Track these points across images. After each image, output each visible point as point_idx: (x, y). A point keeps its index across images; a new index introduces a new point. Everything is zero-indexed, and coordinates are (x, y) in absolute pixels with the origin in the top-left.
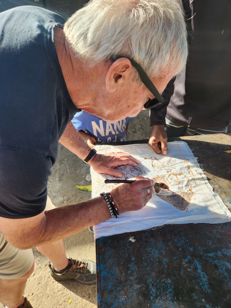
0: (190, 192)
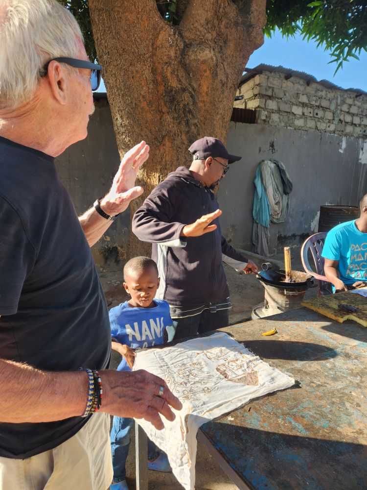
0: (253, 372)
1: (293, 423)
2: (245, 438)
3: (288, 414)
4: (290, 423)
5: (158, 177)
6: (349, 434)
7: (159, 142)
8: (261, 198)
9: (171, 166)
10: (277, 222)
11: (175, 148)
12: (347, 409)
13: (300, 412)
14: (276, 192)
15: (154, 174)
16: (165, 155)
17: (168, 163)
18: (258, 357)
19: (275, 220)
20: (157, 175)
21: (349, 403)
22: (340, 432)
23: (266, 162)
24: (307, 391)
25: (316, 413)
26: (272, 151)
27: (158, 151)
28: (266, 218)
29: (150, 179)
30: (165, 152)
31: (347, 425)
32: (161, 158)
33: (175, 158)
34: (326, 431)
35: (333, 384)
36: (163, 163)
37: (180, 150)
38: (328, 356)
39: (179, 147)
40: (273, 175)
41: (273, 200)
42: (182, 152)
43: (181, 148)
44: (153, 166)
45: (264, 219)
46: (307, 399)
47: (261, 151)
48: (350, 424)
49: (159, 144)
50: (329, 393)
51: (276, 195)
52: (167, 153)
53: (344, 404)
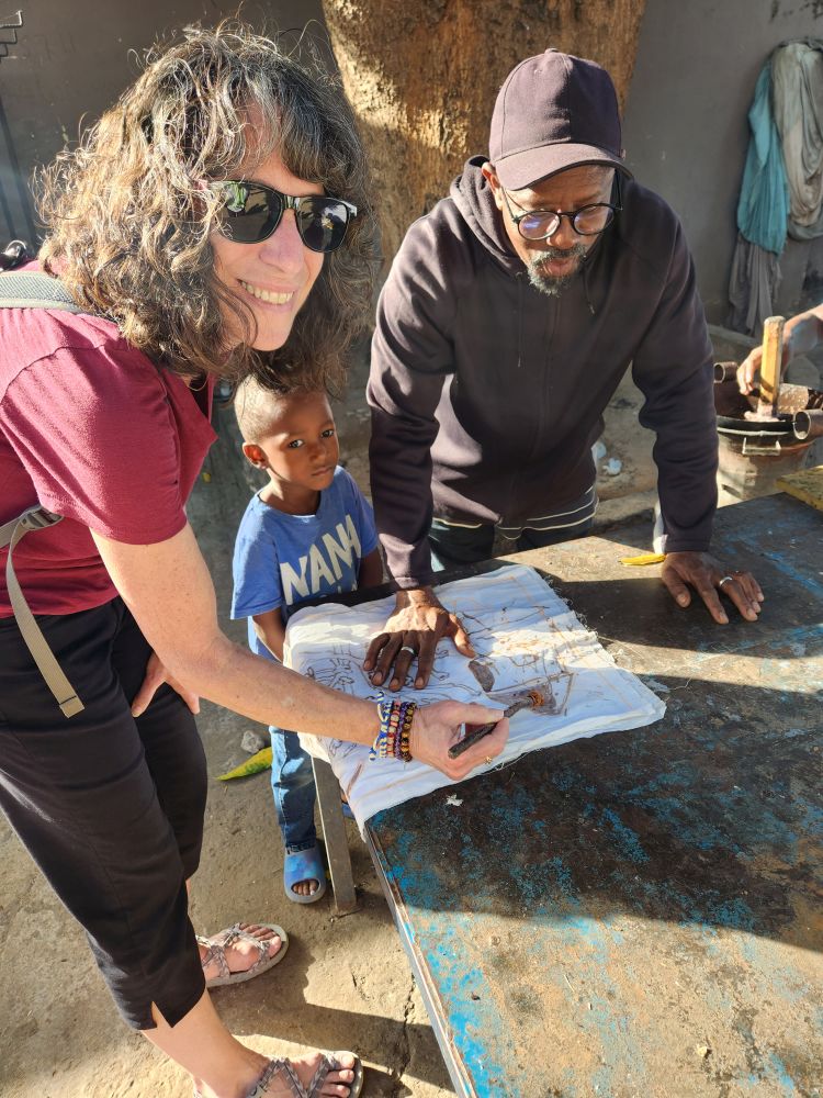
1: (617, 827)
2: (471, 858)
3: (614, 800)
4: (609, 825)
5: (438, 124)
6: (766, 875)
7: (439, 10)
8: (766, 166)
9: (473, 85)
10: (808, 237)
11: (482, 25)
12: (789, 800)
13: (646, 798)
14: (813, 144)
15: (426, 115)
16: (454, 51)
17: (464, 75)
18: (593, 634)
19: (800, 232)
20: (435, 117)
21: (801, 782)
22: (742, 867)
23: (789, 49)
24: (690, 739)
25: (690, 804)
26: (815, 11)
27: (435, 41)
28: (777, 227)
29: (418, 131)
30: (454, 42)
31: (770, 848)
32: (446, 62)
33: (483, 59)
34: (701, 858)
35: (775, 724)
36: (451, 79)
37: (498, 30)
38: (795, 639)
39: (496, 22)
40: (807, 89)
41: (800, 170)
42: (503, 37)
43: (500, 24)
44: (425, 91)
45: (771, 228)
46: (683, 761)
47: (780, 13)
48: (780, 848)
49: (436, 17)
50: (753, 749)
51: (809, 155)
52: (461, 43)
53: (787, 784)
